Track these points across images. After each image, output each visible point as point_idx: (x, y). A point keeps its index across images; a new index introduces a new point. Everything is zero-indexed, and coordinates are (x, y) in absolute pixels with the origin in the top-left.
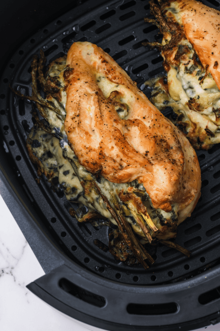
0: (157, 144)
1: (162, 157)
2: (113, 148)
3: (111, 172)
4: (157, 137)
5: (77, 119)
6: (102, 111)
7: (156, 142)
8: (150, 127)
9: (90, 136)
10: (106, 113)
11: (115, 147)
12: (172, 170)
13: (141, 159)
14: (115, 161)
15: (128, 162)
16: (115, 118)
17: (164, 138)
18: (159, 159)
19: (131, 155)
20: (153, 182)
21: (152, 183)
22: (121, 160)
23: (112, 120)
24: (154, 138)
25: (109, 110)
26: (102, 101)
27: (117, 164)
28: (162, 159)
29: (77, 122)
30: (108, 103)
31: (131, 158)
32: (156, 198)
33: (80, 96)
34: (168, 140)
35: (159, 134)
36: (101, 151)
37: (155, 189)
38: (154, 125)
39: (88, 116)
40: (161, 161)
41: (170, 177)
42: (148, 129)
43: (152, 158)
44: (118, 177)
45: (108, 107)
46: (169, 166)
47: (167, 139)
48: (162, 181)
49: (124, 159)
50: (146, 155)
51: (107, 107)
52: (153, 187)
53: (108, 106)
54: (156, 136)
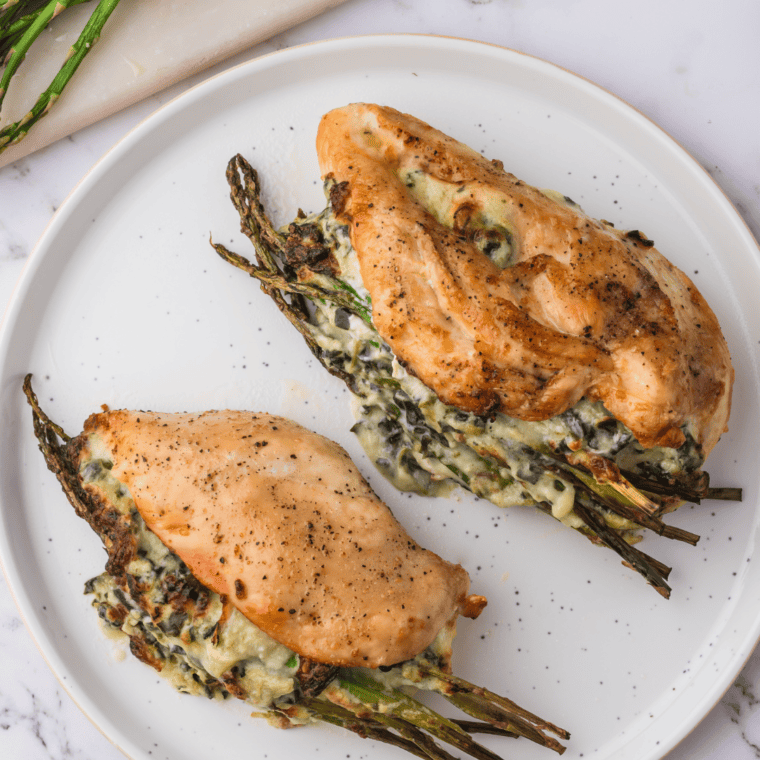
0: (604, 300)
1: (625, 327)
2: (507, 346)
3: (521, 403)
4: (597, 282)
5: (401, 304)
6: (453, 265)
7: (598, 296)
8: (572, 264)
9: (446, 334)
10: (461, 268)
11: (513, 343)
12: (658, 350)
13: (578, 351)
14: (522, 374)
15: (554, 366)
16: (486, 274)
17: (615, 280)
18: (619, 333)
19: (553, 348)
20: (624, 393)
21: (622, 395)
22: (536, 366)
23: (483, 281)
24: (592, 288)
25: (466, 257)
26: (443, 242)
27: (530, 379)
28: (627, 333)
29: (405, 311)
30: (458, 242)
31: (558, 355)
32: (643, 425)
33: (390, 249)
34: (623, 281)
35: (599, 273)
36: (484, 363)
37: (633, 407)
38: (581, 255)
39: (425, 289)
40: (625, 337)
41: (660, 369)
42: (572, 272)
43: (602, 337)
44: (540, 408)
45: (464, 253)
46: (647, 344)
47: (619, 278)
48: (643, 384)
49: (542, 362)
50: (588, 336)
51: (459, 254)
52: (628, 404)
53: (461, 248)
54: (593, 281)
